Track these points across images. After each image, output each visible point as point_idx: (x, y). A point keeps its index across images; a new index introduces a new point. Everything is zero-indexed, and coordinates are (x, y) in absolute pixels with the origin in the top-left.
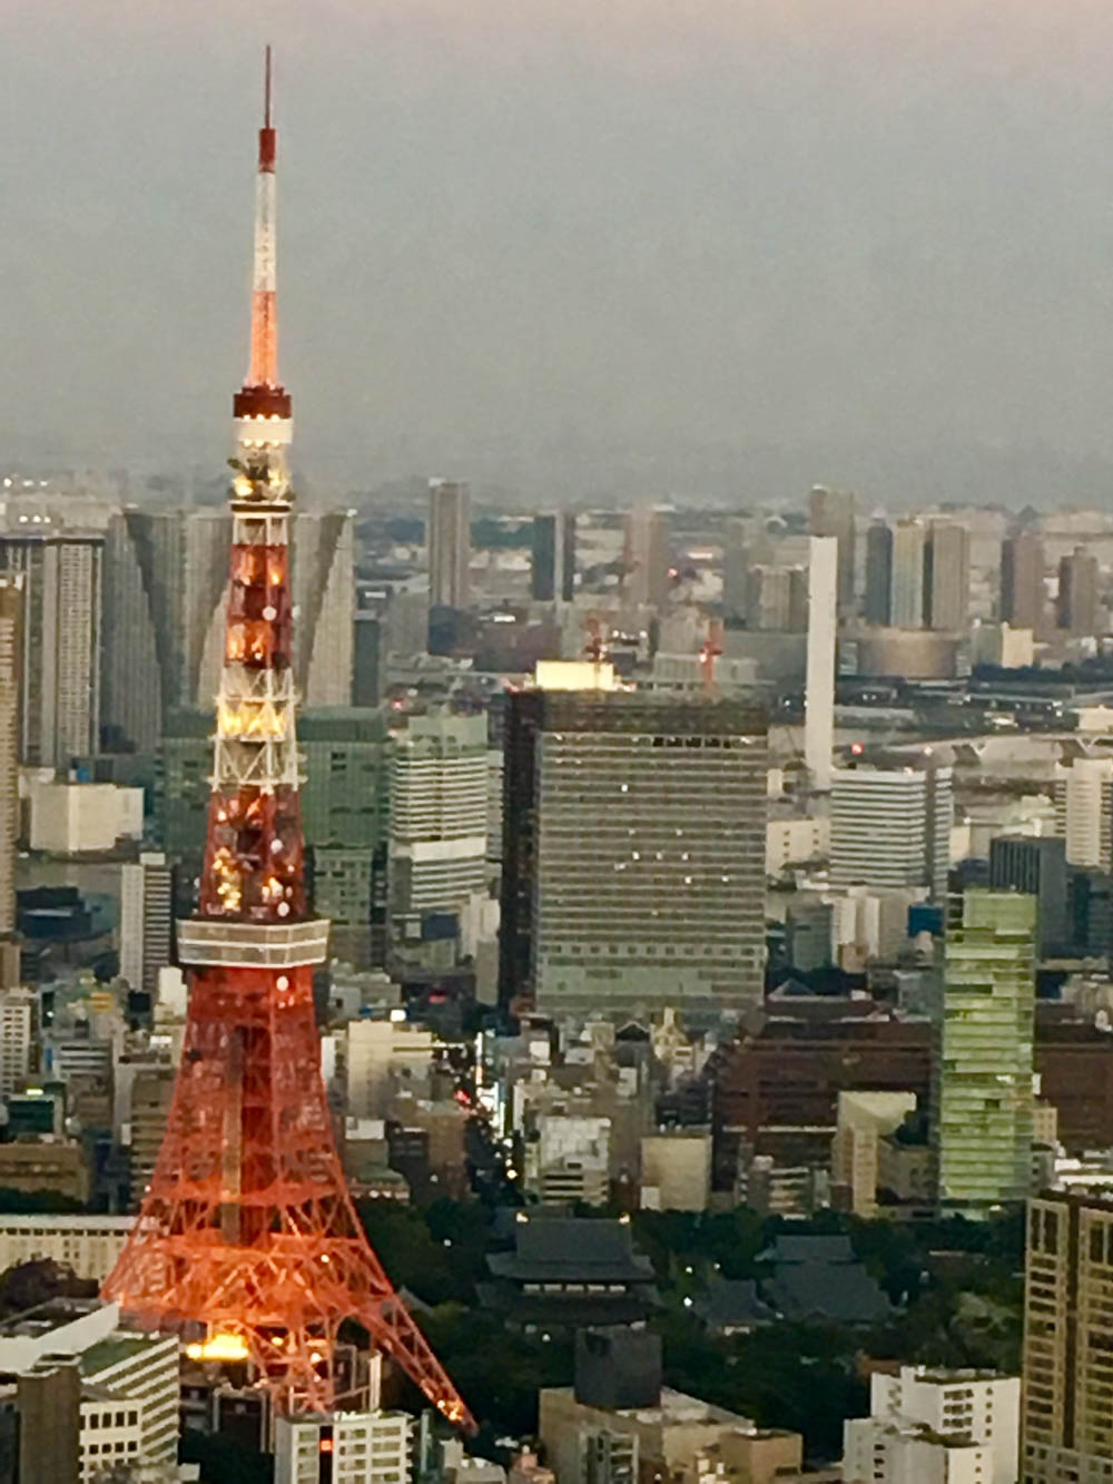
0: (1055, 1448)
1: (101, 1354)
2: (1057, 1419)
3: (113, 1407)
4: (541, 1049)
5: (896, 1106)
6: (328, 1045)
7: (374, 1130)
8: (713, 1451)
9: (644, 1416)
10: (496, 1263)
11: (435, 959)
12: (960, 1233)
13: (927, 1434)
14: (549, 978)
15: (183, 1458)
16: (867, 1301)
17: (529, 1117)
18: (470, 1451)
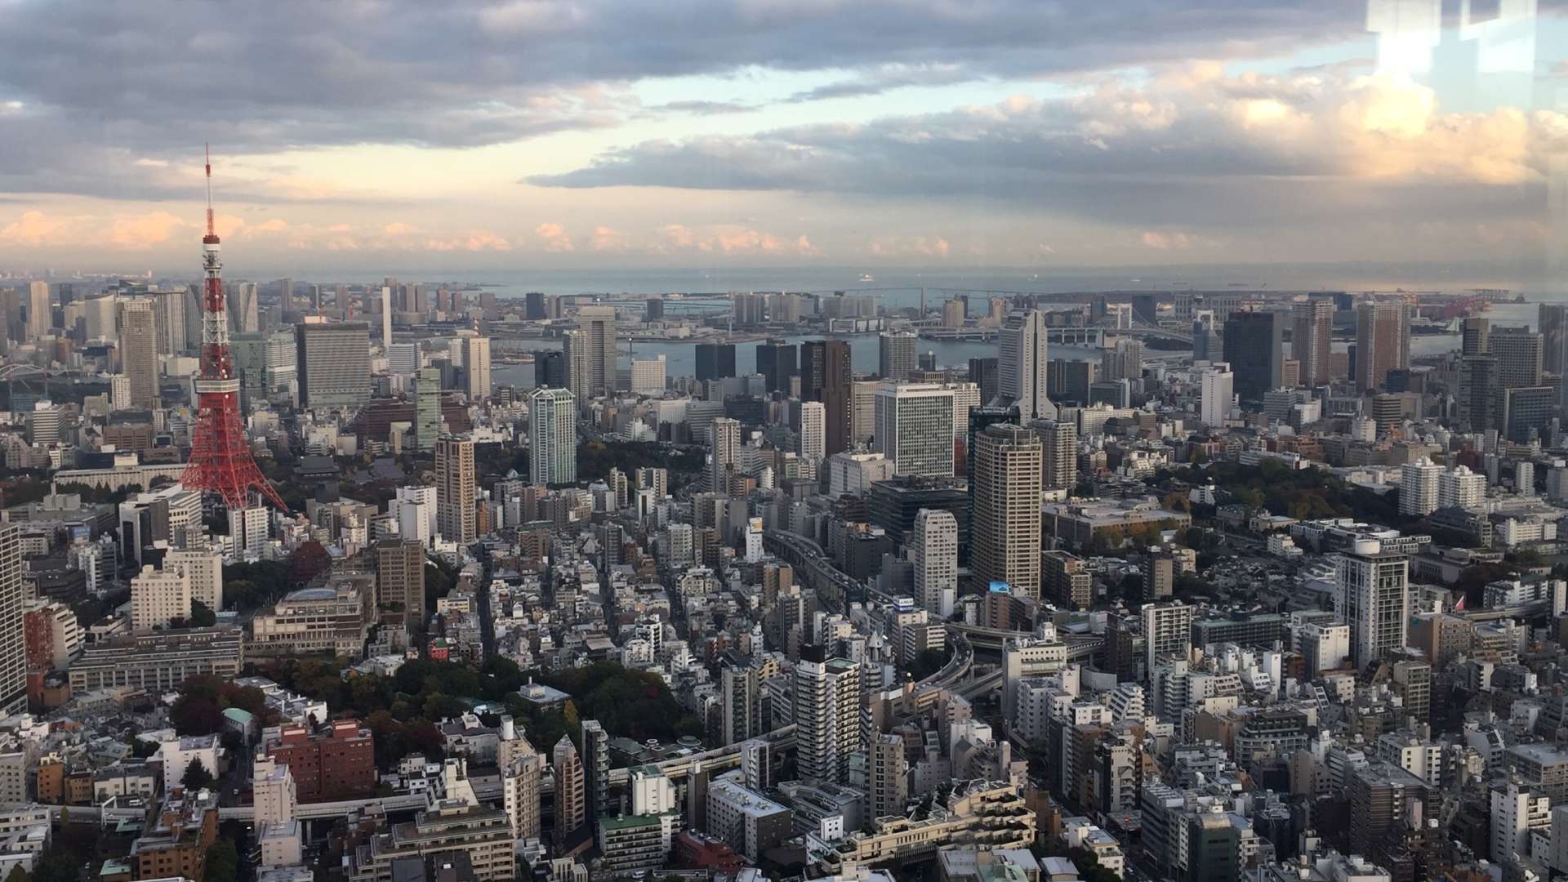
0: (446, 504)
1: (176, 497)
2: (445, 496)
3: (180, 510)
4: (310, 417)
5: (407, 425)
6: (250, 419)
7: (262, 439)
8: (354, 512)
9: (335, 504)
10: (296, 470)
11: (283, 397)
12: (424, 456)
13: (411, 502)
14: (312, 399)
15: (204, 523)
16: (398, 473)
17: (307, 434)
18: (286, 516)
